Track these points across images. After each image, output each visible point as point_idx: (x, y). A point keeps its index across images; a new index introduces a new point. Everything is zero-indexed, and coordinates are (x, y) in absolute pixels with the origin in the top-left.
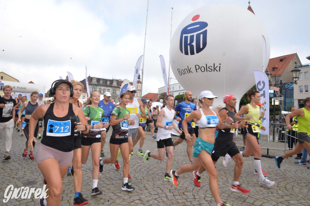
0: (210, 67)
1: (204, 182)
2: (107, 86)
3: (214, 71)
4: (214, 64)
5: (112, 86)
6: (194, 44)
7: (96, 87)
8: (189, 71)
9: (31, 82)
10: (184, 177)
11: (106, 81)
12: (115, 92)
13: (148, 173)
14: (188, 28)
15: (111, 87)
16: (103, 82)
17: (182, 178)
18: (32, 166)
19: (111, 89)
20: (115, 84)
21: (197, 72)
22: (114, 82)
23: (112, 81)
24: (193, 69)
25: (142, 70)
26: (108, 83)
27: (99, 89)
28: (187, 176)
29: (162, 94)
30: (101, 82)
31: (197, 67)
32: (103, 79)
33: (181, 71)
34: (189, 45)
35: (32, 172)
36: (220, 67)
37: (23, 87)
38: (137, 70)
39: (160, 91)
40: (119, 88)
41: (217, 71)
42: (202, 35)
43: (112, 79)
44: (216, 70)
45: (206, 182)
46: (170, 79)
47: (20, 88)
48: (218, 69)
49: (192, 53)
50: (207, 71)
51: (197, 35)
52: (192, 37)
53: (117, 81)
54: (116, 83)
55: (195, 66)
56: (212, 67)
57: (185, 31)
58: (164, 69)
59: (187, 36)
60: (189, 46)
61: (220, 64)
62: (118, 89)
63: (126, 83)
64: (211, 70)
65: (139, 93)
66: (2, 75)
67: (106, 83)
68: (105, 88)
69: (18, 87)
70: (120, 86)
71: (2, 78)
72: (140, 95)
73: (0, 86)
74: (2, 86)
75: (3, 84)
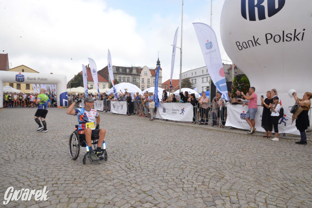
0: (289, 35)
2: (126, 74)
3: (294, 40)
4: (295, 30)
5: (132, 73)
6: (265, 4)
7: (115, 76)
8: (256, 43)
9: (52, 73)
11: (125, 69)
12: (135, 80)
15: (131, 75)
16: (123, 71)
19: (130, 77)
20: (134, 72)
21: (267, 43)
22: (133, 70)
23: (131, 69)
24: (262, 40)
25: (181, 49)
26: (128, 70)
27: (119, 78)
29: (184, 79)
30: (121, 70)
31: (269, 37)
32: (122, 67)
33: (241, 45)
34: (256, 6)
36: (303, 33)
37: (44, 78)
40: (139, 75)
41: (299, 40)
43: (131, 67)
44: (297, 38)
47: (41, 79)
48: (300, 36)
49: (262, 17)
50: (283, 41)
53: (137, 68)
54: (136, 70)
55: (266, 35)
56: (291, 34)
60: (256, 9)
61: (304, 30)
62: (138, 77)
63: (146, 70)
64: (289, 39)
65: (160, 79)
66: (23, 68)
67: (126, 71)
68: (125, 76)
69: (39, 78)
70: (140, 73)
71: (23, 71)
72: (161, 82)
73: (20, 78)
74: (22, 78)
75: (23, 76)
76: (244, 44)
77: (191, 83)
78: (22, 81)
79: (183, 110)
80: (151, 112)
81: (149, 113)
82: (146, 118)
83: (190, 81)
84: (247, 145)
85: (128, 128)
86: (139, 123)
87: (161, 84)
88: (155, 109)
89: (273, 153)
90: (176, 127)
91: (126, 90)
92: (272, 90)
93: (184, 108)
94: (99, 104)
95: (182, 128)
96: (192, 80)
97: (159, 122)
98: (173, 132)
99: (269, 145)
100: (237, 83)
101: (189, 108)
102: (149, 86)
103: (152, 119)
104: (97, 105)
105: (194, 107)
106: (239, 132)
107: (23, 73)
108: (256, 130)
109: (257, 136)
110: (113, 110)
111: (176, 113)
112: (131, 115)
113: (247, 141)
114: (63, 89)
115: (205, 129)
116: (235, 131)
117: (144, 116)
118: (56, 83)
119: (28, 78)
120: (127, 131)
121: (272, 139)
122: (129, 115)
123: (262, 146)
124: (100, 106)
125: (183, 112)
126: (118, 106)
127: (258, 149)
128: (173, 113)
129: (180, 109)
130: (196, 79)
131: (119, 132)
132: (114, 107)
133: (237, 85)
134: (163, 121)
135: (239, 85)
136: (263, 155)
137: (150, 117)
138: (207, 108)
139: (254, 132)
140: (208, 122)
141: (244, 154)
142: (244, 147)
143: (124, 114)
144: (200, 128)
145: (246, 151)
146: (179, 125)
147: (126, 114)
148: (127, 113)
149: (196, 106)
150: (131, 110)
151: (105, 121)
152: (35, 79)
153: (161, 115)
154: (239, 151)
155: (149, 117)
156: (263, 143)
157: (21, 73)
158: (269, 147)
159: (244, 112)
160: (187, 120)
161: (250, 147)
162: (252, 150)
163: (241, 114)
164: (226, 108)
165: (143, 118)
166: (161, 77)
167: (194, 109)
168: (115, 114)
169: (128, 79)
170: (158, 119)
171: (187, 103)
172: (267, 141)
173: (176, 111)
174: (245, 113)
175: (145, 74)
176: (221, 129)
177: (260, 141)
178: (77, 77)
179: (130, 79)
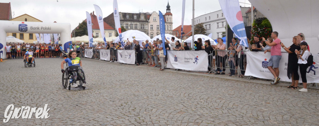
2: (134, 21)
5: (140, 20)
7: (122, 23)
9: (55, 22)
12: (143, 27)
15: (138, 21)
16: (130, 17)
19: (138, 23)
20: (142, 18)
22: (141, 16)
23: (139, 15)
26: (135, 17)
27: (126, 25)
29: (197, 25)
30: (127, 17)
32: (129, 14)
37: (47, 27)
40: (148, 22)
43: (139, 13)
47: (44, 29)
53: (145, 14)
54: (144, 16)
62: (147, 23)
63: (155, 16)
65: (170, 26)
66: (26, 18)
67: (133, 17)
68: (133, 23)
69: (42, 28)
70: (149, 19)
71: (26, 20)
72: (171, 28)
73: (23, 28)
74: (25, 28)
75: (26, 25)
77: (205, 28)
78: (25, 31)
79: (196, 59)
80: (162, 61)
81: (159, 62)
82: (156, 68)
83: (204, 27)
84: (271, 97)
85: (137, 79)
86: (149, 73)
87: (172, 31)
88: (165, 58)
89: (302, 106)
90: (190, 77)
91: (133, 38)
92: (299, 34)
93: (197, 57)
94: (105, 54)
95: (196, 78)
96: (206, 25)
97: (170, 72)
98: (186, 83)
99: (296, 96)
100: (258, 28)
101: (203, 56)
102: (158, 34)
103: (162, 68)
104: (103, 54)
105: (209, 55)
106: (261, 83)
107: (26, 23)
108: (280, 80)
109: (281, 86)
110: (120, 60)
111: (189, 62)
112: (139, 65)
113: (271, 93)
114: (67, 38)
115: (221, 79)
116: (257, 81)
117: (154, 66)
118: (59, 32)
119: (31, 28)
120: (136, 83)
121: (300, 90)
122: (137, 65)
123: (288, 98)
124: (106, 55)
125: (197, 60)
126: (125, 55)
127: (283, 101)
128: (185, 62)
129: (193, 58)
130: (210, 25)
131: (127, 83)
132: (121, 57)
133: (258, 30)
134: (175, 71)
135: (260, 30)
136: (290, 108)
137: (161, 66)
138: (224, 56)
139: (278, 82)
140: (225, 72)
141: (267, 106)
142: (267, 99)
143: (132, 64)
144: (216, 78)
145: (269, 103)
146: (193, 75)
147: (134, 63)
148: (136, 63)
149: (211, 54)
150: (140, 59)
151: (112, 72)
152: (38, 28)
153: (173, 65)
154: (262, 104)
155: (159, 67)
156: (289, 94)
157: (23, 23)
158: (296, 99)
159: (266, 59)
160: (201, 70)
161: (274, 99)
162: (276, 103)
163: (263, 62)
164: (245, 56)
165: (153, 68)
166: (172, 23)
167: (209, 57)
168: (123, 63)
169: (136, 26)
170: (169, 69)
171: (201, 51)
172: (293, 92)
173: (188, 60)
174: (268, 61)
175: (154, 20)
176: (240, 79)
177: (285, 92)
178: (82, 25)
179: (138, 26)
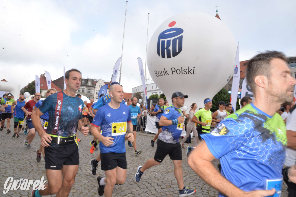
0: (185, 70)
1: (186, 175)
3: (189, 74)
4: (189, 67)
5: (87, 85)
6: (171, 48)
8: (166, 73)
10: (168, 172)
12: (90, 91)
13: (134, 169)
14: (165, 34)
15: (86, 86)
17: (166, 173)
18: (19, 165)
19: (85, 88)
20: (90, 83)
21: (173, 74)
22: (88, 82)
24: (169, 72)
25: (120, 71)
26: (83, 82)
28: (170, 171)
29: (136, 93)
31: (173, 70)
33: (158, 73)
34: (166, 48)
35: (21, 170)
36: (194, 70)
38: (115, 71)
39: (134, 91)
40: (94, 87)
41: (191, 74)
42: (178, 41)
43: (87, 79)
44: (190, 72)
45: (188, 175)
46: (146, 80)
48: (192, 72)
49: (169, 57)
50: (182, 74)
51: (173, 40)
52: (169, 42)
53: (92, 80)
54: (91, 82)
55: (172, 68)
56: (187, 70)
57: (162, 36)
58: (142, 70)
59: (164, 41)
60: (166, 50)
61: (194, 67)
62: (93, 88)
63: (101, 83)
64: (186, 73)
70: (95, 85)
76: (159, 73)
77: (142, 97)
83: (141, 95)
118: (9, 91)
163: (155, 123)
169: (83, 90)
175: (100, 86)
178: (31, 85)
179: (85, 90)
